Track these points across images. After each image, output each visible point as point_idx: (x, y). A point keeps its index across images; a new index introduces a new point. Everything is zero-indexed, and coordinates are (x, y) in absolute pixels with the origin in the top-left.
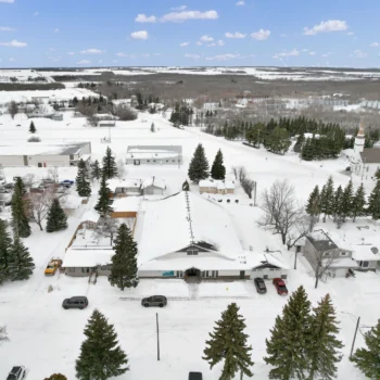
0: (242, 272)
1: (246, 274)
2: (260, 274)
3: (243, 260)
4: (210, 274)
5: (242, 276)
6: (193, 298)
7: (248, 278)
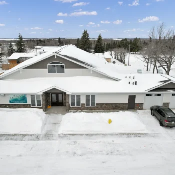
0: (132, 98)
1: (137, 101)
2: (158, 102)
3: (132, 81)
4: (83, 101)
5: (132, 104)
6: (48, 136)
7: (140, 107)
